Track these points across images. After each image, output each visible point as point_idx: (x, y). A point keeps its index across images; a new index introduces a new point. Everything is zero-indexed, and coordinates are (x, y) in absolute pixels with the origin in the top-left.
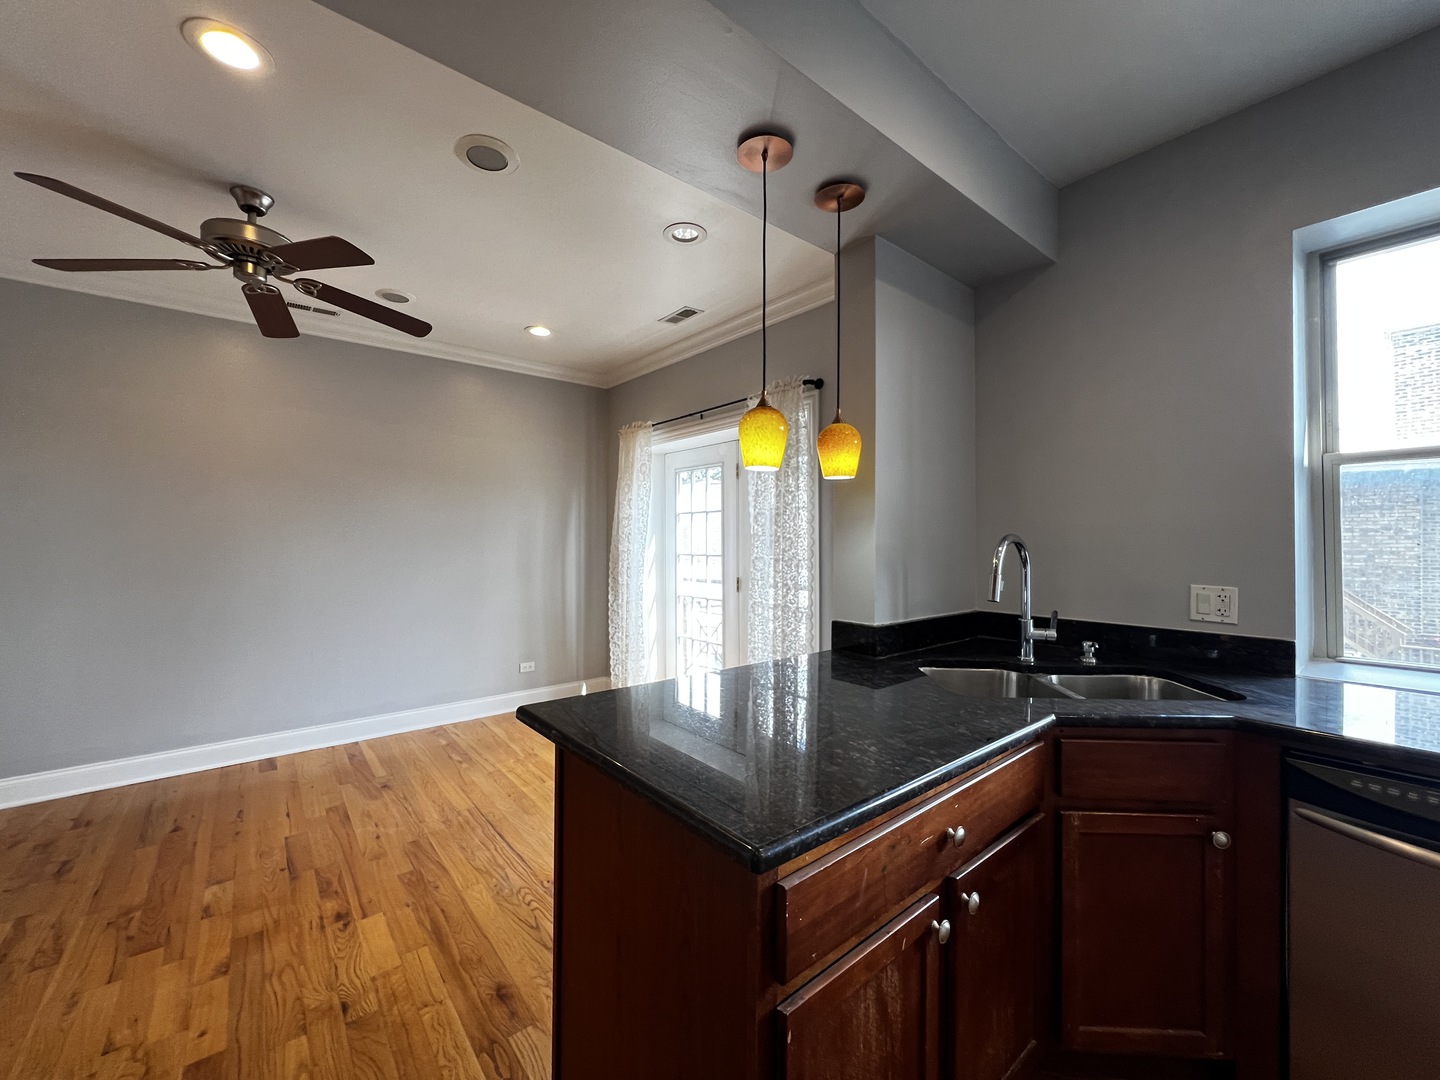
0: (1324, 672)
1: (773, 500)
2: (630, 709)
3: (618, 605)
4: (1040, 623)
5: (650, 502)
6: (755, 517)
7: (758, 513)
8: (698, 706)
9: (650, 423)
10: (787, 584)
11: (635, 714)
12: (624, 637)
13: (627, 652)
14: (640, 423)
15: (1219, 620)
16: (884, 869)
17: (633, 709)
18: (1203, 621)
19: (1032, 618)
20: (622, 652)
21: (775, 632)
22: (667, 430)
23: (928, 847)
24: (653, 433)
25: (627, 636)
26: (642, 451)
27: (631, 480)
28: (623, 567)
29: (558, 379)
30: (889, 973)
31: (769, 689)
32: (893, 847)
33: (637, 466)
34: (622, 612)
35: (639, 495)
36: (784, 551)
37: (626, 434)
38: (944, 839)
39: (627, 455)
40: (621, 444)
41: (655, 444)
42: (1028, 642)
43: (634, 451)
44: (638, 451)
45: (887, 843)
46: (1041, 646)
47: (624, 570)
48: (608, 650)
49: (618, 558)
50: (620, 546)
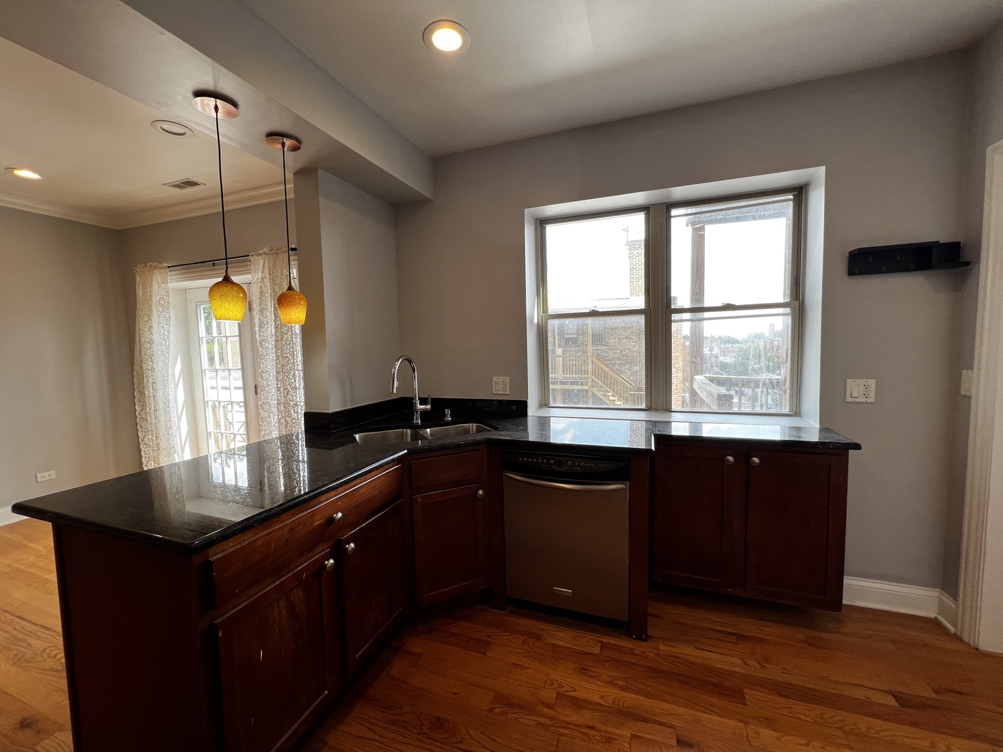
0: (544, 413)
1: (273, 331)
2: (165, 493)
3: (146, 413)
4: (423, 401)
5: (171, 329)
6: (260, 343)
7: (262, 340)
8: (230, 480)
9: (165, 264)
10: (286, 389)
11: (170, 497)
12: (154, 438)
13: (159, 449)
14: (155, 264)
15: (502, 393)
16: (287, 541)
17: (168, 491)
18: (497, 394)
19: (419, 399)
20: (153, 450)
21: (279, 422)
22: (183, 271)
23: (320, 526)
24: (169, 273)
25: (156, 437)
26: (159, 287)
27: (150, 310)
28: (148, 382)
29: (59, 216)
30: (296, 591)
31: (279, 459)
32: (293, 529)
33: (155, 299)
34: (150, 419)
35: (159, 323)
36: (283, 365)
37: (143, 272)
38: (331, 520)
39: (144, 289)
40: (138, 280)
41: (171, 282)
42: (417, 413)
43: (151, 287)
44: (155, 287)
45: (287, 528)
46: (423, 413)
47: (150, 385)
48: (140, 450)
49: (143, 375)
50: (143, 365)
